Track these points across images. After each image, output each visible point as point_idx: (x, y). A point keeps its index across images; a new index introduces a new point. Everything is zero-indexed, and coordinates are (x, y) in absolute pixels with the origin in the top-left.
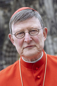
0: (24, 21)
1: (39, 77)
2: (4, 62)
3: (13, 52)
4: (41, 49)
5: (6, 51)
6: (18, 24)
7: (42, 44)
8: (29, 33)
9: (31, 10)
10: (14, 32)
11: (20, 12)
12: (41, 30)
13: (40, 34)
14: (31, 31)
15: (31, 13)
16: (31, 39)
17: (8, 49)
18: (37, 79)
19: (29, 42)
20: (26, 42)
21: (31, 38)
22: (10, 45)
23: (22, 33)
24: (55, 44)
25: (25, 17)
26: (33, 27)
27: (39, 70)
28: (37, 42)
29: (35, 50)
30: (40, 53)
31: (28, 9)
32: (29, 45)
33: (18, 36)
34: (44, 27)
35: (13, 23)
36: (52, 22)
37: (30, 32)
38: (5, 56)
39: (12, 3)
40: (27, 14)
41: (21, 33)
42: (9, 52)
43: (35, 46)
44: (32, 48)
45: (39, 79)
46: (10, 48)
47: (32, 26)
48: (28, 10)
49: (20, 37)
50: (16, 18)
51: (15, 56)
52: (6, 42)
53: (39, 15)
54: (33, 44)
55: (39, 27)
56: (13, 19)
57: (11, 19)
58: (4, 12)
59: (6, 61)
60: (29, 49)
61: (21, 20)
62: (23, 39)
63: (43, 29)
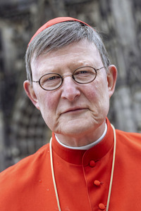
0: (60, 50)
1: (97, 182)
2: (14, 151)
3: (36, 126)
4: (101, 116)
5: (21, 124)
6: (46, 57)
7: (105, 103)
8: (73, 78)
9: (78, 24)
10: (36, 75)
11: (52, 27)
12: (100, 70)
13: (98, 80)
14: (77, 73)
15: (77, 29)
16: (78, 93)
17: (26, 120)
18: (92, 187)
19: (73, 100)
20: (65, 98)
21: (78, 89)
22: (30, 110)
23: (57, 77)
24: (137, 106)
25: (63, 40)
26: (82, 64)
27: (98, 167)
28: (92, 98)
29: (86, 118)
30: (100, 125)
31: (69, 21)
32: (74, 107)
33: (46, 84)
34: (108, 65)
35: (35, 55)
36: (131, 54)
37: (75, 76)
38: (19, 137)
39: (34, 9)
40: (69, 32)
41: (52, 78)
42: (28, 127)
43: (88, 109)
44: (80, 114)
45: (98, 187)
46: (30, 116)
47: (81, 62)
48: (71, 23)
49: (52, 86)
50: (42, 42)
51: (42, 137)
52: (21, 103)
53: (96, 36)
54: (82, 103)
55: (97, 64)
56: (35, 44)
57: (29, 45)
58: (16, 32)
59: (19, 147)
60: (74, 116)
61: (52, 47)
62: (59, 91)
63: (105, 67)
